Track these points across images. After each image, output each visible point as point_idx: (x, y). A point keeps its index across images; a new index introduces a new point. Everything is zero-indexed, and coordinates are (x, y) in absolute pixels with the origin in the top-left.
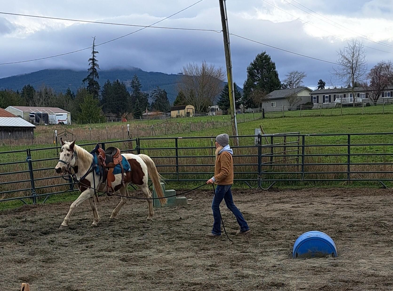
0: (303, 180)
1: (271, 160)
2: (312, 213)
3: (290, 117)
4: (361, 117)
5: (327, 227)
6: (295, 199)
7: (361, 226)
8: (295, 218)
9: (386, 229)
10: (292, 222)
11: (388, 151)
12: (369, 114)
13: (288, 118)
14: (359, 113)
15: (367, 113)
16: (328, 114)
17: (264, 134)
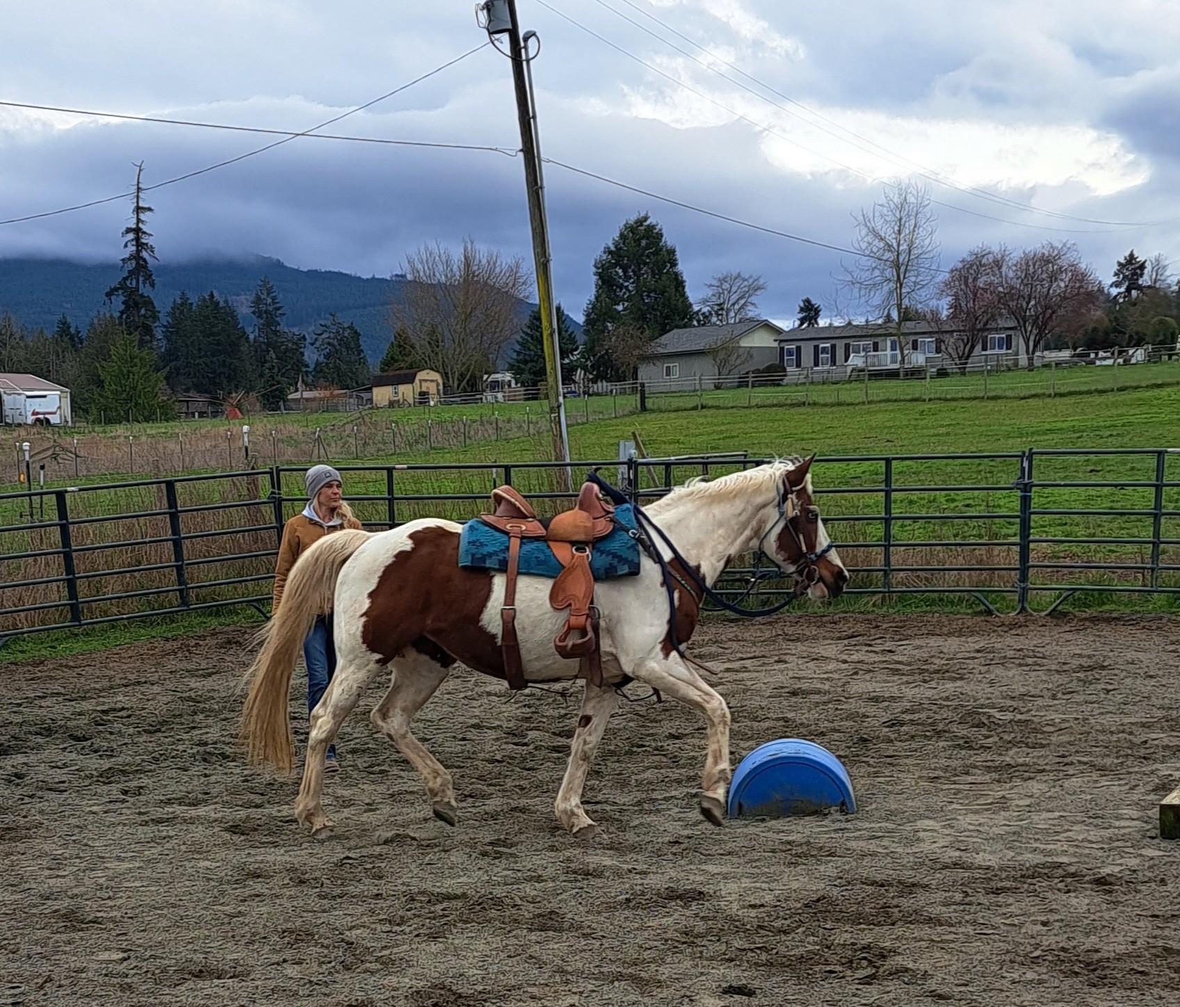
0: (755, 590)
2: (782, 688)
3: (718, 408)
4: (921, 408)
5: (824, 728)
6: (735, 646)
7: (922, 725)
9: (993, 733)
11: (999, 506)
12: (946, 400)
13: (712, 411)
14: (917, 396)
15: (938, 395)
16: (829, 400)
17: (644, 457)
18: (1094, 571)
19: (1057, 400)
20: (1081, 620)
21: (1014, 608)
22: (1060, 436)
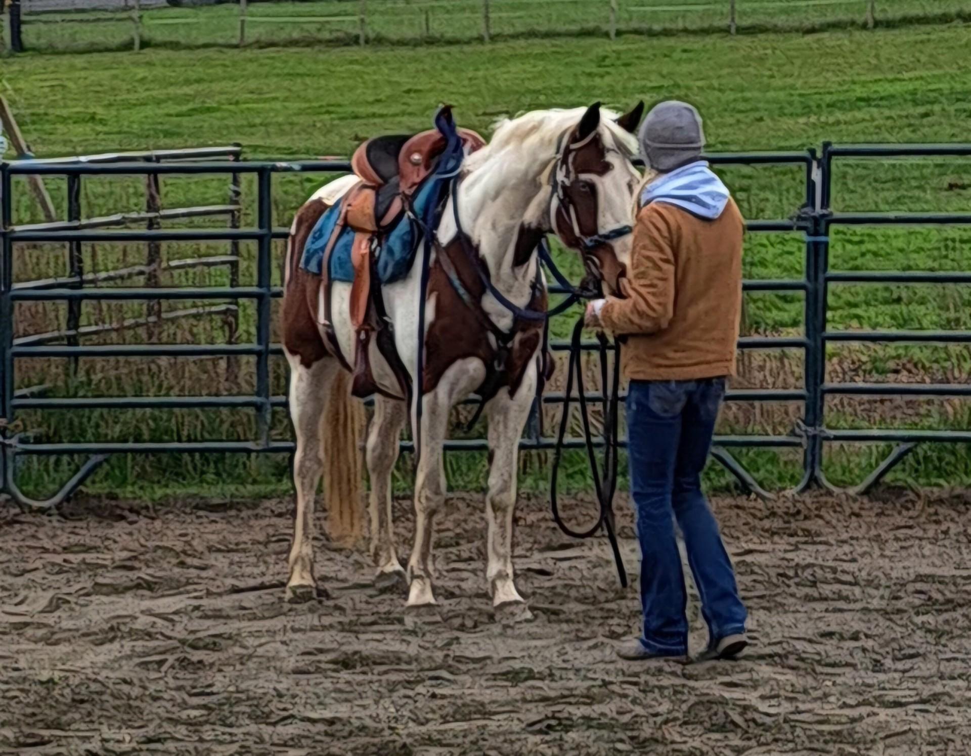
0: (261, 444)
1: (74, 319)
2: (321, 651)
3: (175, 46)
4: (599, 51)
5: (409, 735)
6: (220, 562)
7: (610, 727)
8: (220, 682)
9: (753, 743)
10: (205, 707)
11: (763, 263)
12: (651, 34)
13: (164, 53)
14: (591, 25)
15: (634, 25)
16: (409, 33)
17: (21, 155)
18: (956, 400)
19: (881, 35)
20: (930, 503)
21: (793, 479)
22: (887, 112)
